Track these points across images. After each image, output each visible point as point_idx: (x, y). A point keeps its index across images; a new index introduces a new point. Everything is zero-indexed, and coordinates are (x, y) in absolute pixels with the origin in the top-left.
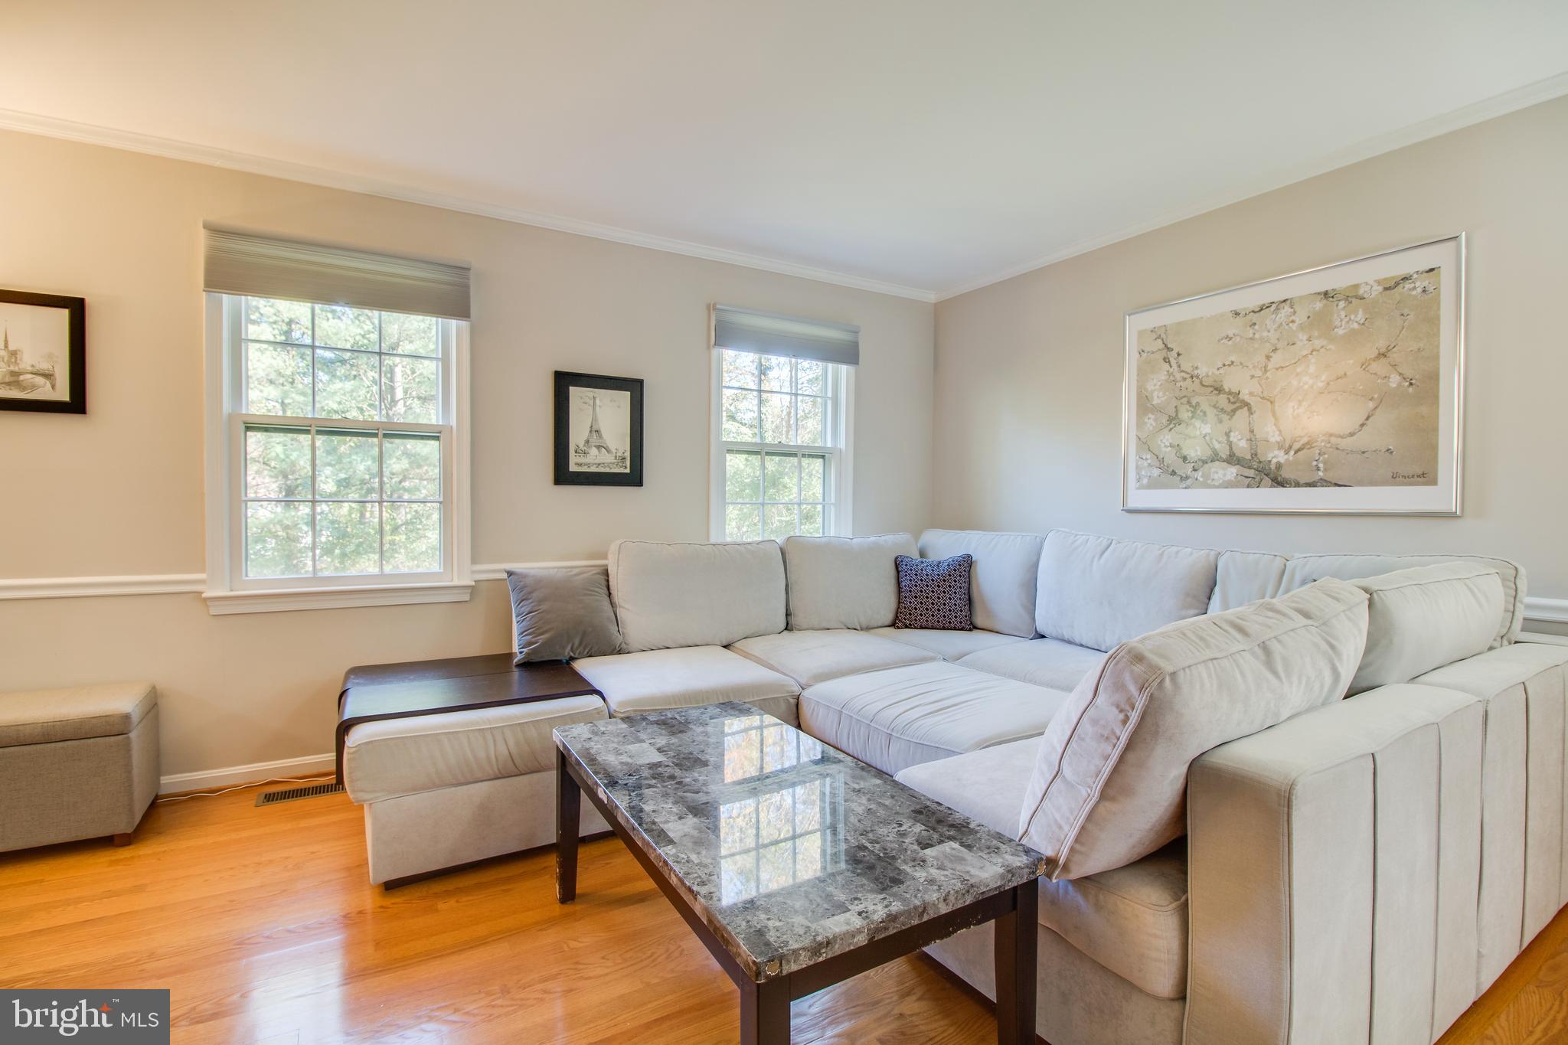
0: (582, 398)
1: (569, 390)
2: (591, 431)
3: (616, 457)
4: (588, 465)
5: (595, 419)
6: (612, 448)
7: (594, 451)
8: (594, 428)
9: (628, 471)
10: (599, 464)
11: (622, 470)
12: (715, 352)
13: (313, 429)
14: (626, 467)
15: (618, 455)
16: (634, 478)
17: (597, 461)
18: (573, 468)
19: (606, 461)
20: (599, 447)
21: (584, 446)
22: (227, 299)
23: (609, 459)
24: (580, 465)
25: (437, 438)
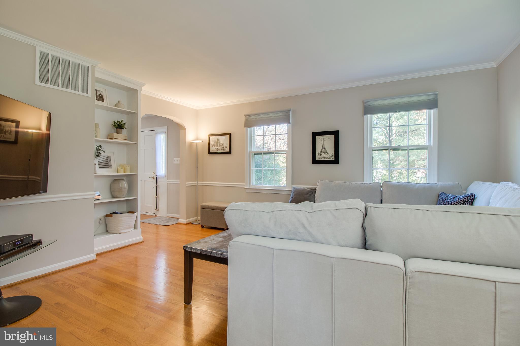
0: (319, 139)
1: (316, 137)
2: (322, 148)
3: (330, 155)
4: (322, 158)
5: (323, 145)
6: (329, 152)
7: (323, 154)
8: (323, 147)
9: (334, 159)
10: (325, 158)
11: (332, 159)
12: (365, 117)
13: (263, 153)
14: (333, 158)
15: (331, 154)
16: (336, 161)
17: (324, 157)
18: (317, 159)
19: (327, 157)
20: (324, 153)
21: (320, 152)
22: (249, 129)
23: (328, 156)
24: (319, 158)
25: (286, 153)
